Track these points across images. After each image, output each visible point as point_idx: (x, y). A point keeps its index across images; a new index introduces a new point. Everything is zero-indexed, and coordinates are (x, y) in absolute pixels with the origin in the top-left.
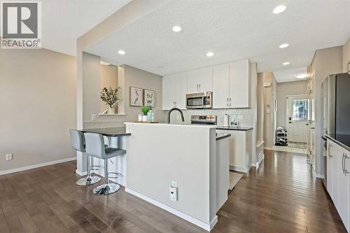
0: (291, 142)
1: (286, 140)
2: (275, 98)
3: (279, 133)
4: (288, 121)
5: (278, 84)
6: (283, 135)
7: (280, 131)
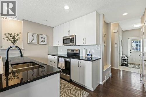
0: (131, 64)
1: (128, 62)
2: (121, 39)
3: (124, 58)
4: (129, 51)
5: (123, 31)
6: (126, 59)
7: (124, 57)
